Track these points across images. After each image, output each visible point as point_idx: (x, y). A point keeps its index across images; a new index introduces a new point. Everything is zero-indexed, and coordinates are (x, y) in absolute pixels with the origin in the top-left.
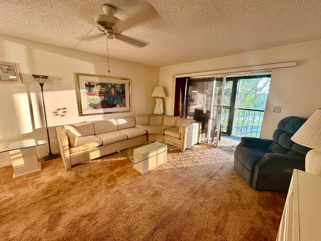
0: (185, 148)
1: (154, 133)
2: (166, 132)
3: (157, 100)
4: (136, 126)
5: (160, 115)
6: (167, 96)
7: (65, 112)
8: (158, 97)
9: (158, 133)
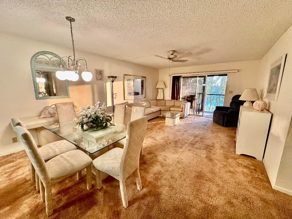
0: (185, 116)
1: (164, 109)
2: (171, 109)
3: (159, 90)
4: (151, 106)
5: (161, 100)
6: (166, 87)
7: (116, 96)
8: (160, 88)
9: (167, 109)
